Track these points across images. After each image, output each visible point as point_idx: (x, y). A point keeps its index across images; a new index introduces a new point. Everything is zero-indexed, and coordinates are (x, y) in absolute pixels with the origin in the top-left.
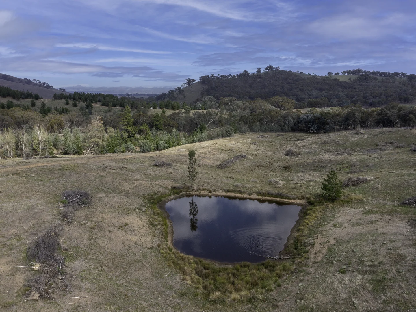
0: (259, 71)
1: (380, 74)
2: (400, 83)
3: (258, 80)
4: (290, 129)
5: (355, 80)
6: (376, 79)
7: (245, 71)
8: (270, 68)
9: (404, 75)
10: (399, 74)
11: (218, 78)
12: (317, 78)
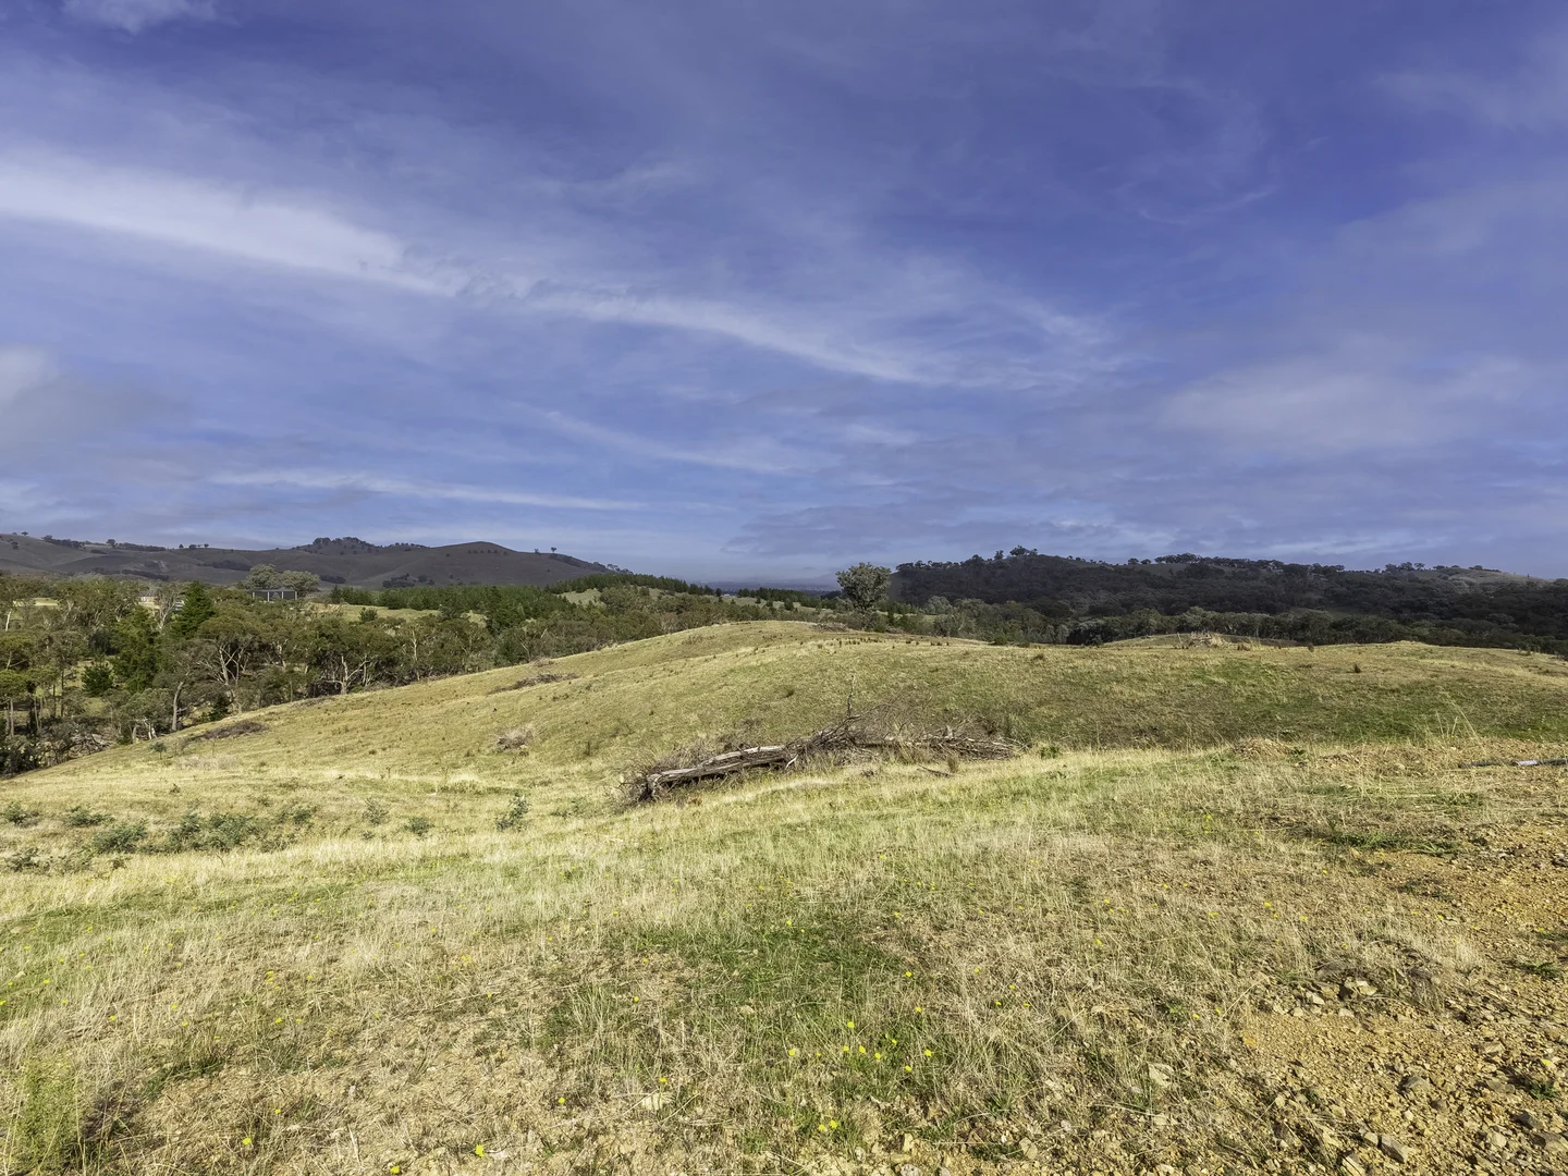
0: (999, 556)
1: (1231, 563)
2: (1267, 579)
3: (999, 571)
4: (1065, 640)
5: (1179, 573)
6: (1222, 572)
7: (976, 556)
8: (1019, 551)
9: (1277, 564)
10: (1267, 563)
11: (928, 568)
12: (1106, 570)
